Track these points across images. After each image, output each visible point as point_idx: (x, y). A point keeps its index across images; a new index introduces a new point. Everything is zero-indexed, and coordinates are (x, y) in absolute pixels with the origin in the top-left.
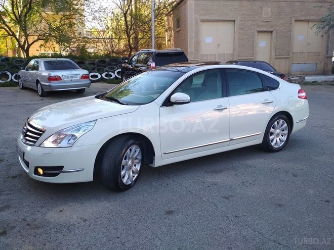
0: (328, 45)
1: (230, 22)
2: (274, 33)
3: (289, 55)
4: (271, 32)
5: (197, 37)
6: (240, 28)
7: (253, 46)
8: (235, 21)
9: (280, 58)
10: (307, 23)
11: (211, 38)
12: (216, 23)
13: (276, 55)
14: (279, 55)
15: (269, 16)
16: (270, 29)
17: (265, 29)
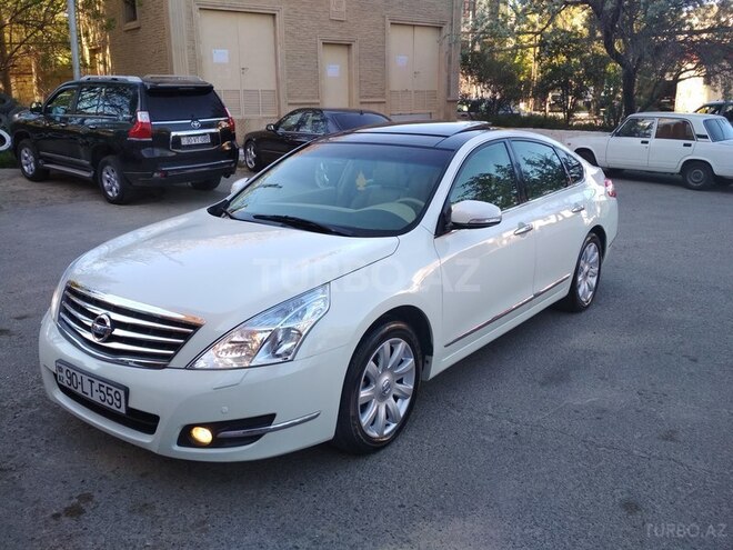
0: (449, 77)
1: (265, 17)
2: (355, 48)
3: (383, 95)
4: (349, 46)
5: (193, 49)
6: (286, 32)
7: (316, 76)
8: (274, 15)
9: (369, 103)
10: (411, 28)
11: (226, 51)
12: (233, 16)
13: (361, 97)
14: (367, 97)
15: (343, 9)
16: (346, 39)
17: (335, 37)
